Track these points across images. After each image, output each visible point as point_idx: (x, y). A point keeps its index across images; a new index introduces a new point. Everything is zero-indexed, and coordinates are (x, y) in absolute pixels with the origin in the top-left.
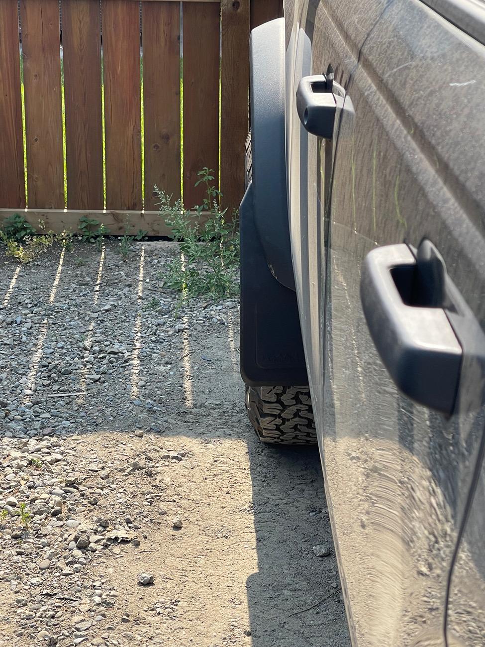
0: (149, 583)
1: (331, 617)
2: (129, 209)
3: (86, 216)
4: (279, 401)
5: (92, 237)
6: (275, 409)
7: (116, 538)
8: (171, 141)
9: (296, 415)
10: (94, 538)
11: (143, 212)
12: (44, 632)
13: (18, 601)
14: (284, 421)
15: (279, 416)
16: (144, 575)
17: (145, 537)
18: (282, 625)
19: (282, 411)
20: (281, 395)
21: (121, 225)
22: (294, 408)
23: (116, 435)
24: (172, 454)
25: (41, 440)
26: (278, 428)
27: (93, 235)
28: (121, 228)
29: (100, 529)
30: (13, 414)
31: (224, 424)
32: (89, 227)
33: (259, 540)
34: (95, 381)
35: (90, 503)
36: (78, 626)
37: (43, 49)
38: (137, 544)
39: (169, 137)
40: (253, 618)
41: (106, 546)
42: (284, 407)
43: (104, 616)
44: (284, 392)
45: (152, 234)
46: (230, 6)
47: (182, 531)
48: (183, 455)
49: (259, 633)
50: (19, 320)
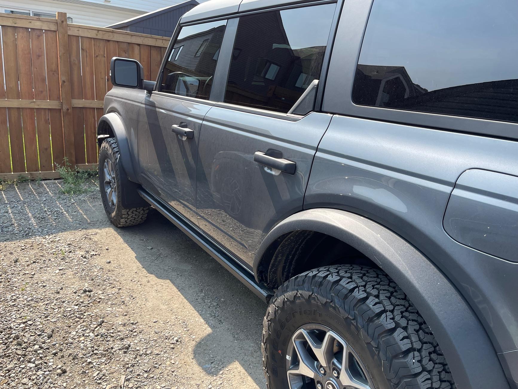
0: (110, 262)
1: (161, 261)
2: (35, 171)
3: (20, 174)
4: (128, 214)
5: (24, 181)
6: (126, 216)
7: (93, 254)
8: (48, 150)
9: (132, 217)
10: (87, 255)
11: (40, 172)
12: (88, 278)
13: (75, 273)
14: (128, 219)
15: (127, 218)
16: (108, 261)
17: (101, 253)
18: (150, 265)
19: (128, 216)
20: (128, 212)
21: (33, 176)
22: (131, 215)
23: (73, 231)
24: (93, 233)
25: (49, 236)
26: (126, 222)
27: (24, 180)
28: (33, 177)
29: (87, 253)
30: (34, 231)
31: (103, 224)
32: (22, 178)
33: (132, 249)
34: (55, 219)
35: (79, 248)
36: (97, 275)
37: (2, 123)
38: (99, 255)
39: (47, 149)
40: (142, 265)
41: (91, 257)
42: (129, 215)
43: (103, 271)
44: (129, 211)
45: (44, 178)
46: (66, 110)
47: (109, 250)
48: (97, 233)
49: (146, 267)
50: (16, 206)
